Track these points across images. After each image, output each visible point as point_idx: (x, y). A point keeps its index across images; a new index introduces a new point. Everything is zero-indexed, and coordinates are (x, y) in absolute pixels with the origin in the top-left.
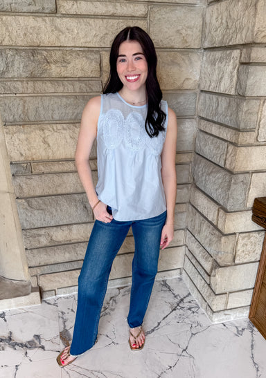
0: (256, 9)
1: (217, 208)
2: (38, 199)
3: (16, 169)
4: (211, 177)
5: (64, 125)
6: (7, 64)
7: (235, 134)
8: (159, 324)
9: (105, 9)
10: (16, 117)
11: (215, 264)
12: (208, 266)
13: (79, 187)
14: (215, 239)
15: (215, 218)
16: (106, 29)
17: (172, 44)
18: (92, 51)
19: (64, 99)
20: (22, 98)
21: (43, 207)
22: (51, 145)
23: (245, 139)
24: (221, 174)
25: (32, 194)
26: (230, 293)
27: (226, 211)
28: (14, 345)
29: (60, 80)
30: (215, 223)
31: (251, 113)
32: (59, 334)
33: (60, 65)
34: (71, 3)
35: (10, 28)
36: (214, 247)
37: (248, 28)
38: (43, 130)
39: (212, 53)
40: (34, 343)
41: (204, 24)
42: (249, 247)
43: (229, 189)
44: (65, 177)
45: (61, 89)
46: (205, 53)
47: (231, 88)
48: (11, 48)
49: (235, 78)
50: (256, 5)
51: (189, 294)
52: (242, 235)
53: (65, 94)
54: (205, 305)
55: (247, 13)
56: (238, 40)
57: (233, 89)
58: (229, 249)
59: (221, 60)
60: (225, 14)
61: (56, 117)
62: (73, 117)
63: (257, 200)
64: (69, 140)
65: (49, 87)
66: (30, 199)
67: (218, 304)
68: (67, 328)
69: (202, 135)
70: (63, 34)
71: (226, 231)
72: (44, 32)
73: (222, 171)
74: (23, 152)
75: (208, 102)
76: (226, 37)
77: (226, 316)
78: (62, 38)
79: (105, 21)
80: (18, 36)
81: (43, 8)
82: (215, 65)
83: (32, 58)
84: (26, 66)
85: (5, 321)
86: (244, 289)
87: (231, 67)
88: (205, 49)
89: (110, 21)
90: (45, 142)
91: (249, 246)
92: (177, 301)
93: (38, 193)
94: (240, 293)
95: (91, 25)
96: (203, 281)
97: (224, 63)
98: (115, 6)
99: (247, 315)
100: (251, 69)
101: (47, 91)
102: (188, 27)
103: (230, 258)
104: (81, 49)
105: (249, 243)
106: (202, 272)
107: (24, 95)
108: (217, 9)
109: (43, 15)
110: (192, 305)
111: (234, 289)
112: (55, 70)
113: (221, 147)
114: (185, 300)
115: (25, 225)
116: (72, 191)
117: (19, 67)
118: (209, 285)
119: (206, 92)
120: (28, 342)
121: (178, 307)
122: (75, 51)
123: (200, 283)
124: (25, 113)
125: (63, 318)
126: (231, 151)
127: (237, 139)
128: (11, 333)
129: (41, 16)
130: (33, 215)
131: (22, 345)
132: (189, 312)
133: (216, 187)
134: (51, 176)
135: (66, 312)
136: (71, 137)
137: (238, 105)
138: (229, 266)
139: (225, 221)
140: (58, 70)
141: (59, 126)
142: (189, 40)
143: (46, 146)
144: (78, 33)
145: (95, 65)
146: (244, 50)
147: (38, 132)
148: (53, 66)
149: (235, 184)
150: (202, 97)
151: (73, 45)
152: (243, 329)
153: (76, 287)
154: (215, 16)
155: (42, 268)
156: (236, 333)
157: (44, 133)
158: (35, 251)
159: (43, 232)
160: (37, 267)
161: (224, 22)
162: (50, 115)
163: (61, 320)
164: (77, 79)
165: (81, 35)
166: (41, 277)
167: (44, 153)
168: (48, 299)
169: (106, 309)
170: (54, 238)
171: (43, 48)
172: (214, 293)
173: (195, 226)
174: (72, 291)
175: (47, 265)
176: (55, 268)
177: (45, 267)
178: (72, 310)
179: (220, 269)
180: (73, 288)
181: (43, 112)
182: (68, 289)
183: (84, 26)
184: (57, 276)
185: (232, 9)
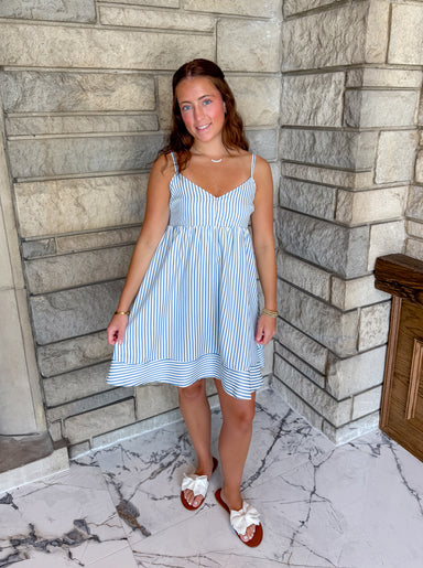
0: (365, 24)
1: (328, 277)
2: (66, 294)
3: (32, 250)
4: (314, 236)
5: (107, 179)
6: (24, 92)
7: (348, 176)
8: (264, 462)
9: (161, 21)
10: (34, 169)
11: (332, 357)
12: (320, 362)
14: (329, 321)
15: (327, 291)
16: (162, 46)
17: (245, 67)
18: (139, 75)
19: (106, 142)
20: (44, 142)
21: (74, 305)
22: (87, 208)
23: (362, 182)
24: (329, 231)
25: (56, 285)
26: (355, 395)
27: (343, 279)
28: (44, 546)
29: (101, 114)
30: (326, 297)
31: (367, 149)
32: (115, 510)
33: (100, 93)
34: (117, 11)
35: (29, 42)
36: (328, 332)
37: (356, 47)
38: (75, 187)
39: (298, 78)
40: (78, 534)
42: (374, 326)
43: (346, 248)
44: (106, 255)
45: (102, 127)
46: (286, 78)
47: (335, 119)
48: (30, 69)
49: (340, 107)
50: (364, 19)
51: (291, 410)
52: (365, 310)
53: (108, 135)
54: (319, 421)
55: (351, 29)
56: (340, 60)
57: (339, 120)
59: (315, 85)
60: (315, 30)
61: (95, 167)
62: (119, 167)
63: (379, 261)
64: (114, 199)
65: (84, 125)
66: (53, 295)
67: (341, 415)
68: (126, 497)
69: (289, 184)
70: (106, 51)
71: (347, 307)
72: (79, 48)
73: (330, 226)
74: (44, 221)
76: (319, 57)
77: (353, 431)
78: (104, 57)
79: (161, 35)
80: (41, 53)
81: (78, 16)
82: (305, 91)
83: (61, 84)
84: (52, 96)
85: (16, 508)
86: (370, 386)
87: (332, 94)
88: (284, 74)
89: (168, 36)
90: (78, 204)
91: (373, 324)
92: (277, 423)
93: (66, 283)
95: (143, 41)
96: (313, 386)
97: (320, 89)
98: (173, 17)
99: (378, 424)
100: (364, 94)
101: (82, 130)
102: (264, 47)
103: (353, 341)
104: (129, 72)
105: (374, 321)
106: (310, 373)
107: (47, 137)
108: (302, 25)
109: (78, 25)
110: (300, 425)
111: (359, 389)
112: (93, 101)
113: (325, 195)
114: (288, 420)
115: (44, 337)
116: (116, 275)
117: (41, 97)
118: (325, 390)
119: (290, 127)
120: (68, 535)
121: (282, 432)
122: (121, 75)
123: (306, 389)
124: (48, 162)
125: (114, 483)
126: (343, 199)
127: (352, 182)
128: (32, 526)
129: (74, 27)
130: (57, 320)
131: (58, 542)
132: (300, 436)
133: (323, 249)
134: (85, 255)
135: (116, 474)
136: (116, 195)
137: (349, 140)
138: (352, 356)
139: (344, 292)
140: (98, 100)
141: (99, 181)
143: (81, 209)
144: (125, 51)
145: (149, 94)
146: (352, 73)
147: (68, 190)
148: (91, 95)
149: (354, 241)
150: (285, 135)
151: (118, 66)
152: (379, 446)
153: (122, 430)
154: (298, 33)
155: (69, 406)
156: (371, 452)
157: (77, 192)
158: (58, 379)
159: (71, 345)
160: (61, 405)
161: (314, 38)
162: (86, 165)
163: (112, 487)
164: (123, 113)
165: (129, 54)
166: (67, 422)
167: (76, 222)
168: (79, 456)
169: (178, 456)
170: (88, 353)
171: (76, 70)
172: (335, 399)
173: (289, 308)
174: (115, 438)
175: (77, 400)
176: (90, 404)
177: (74, 404)
178: (125, 468)
179: (342, 362)
180: (117, 432)
181: (76, 161)
182: (109, 435)
183: (133, 42)
184: (92, 416)
185: (327, 24)
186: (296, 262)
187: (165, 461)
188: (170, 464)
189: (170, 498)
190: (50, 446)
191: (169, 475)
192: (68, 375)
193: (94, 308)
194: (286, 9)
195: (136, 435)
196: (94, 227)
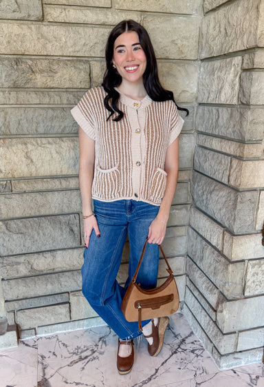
0: (258, 11)
1: (222, 231)
2: (18, 222)
4: (213, 196)
5: (50, 139)
7: (239, 146)
8: (157, 370)
9: (95, 18)
11: (222, 297)
12: (213, 299)
13: (65, 207)
14: (220, 267)
15: (220, 242)
16: (96, 38)
17: (167, 55)
18: (80, 61)
19: (50, 112)
20: (3, 110)
21: (24, 230)
22: (34, 161)
23: (251, 152)
24: (224, 192)
25: (11, 215)
26: (240, 331)
27: (233, 234)
29: (46, 90)
30: (219, 247)
31: (257, 123)
32: (36, 385)
33: (46, 74)
34: (60, 10)
36: (219, 277)
37: (250, 32)
38: (25, 144)
39: (210, 63)
41: (201, 35)
42: (260, 277)
43: (235, 208)
44: (50, 196)
45: (47, 100)
46: (202, 64)
47: (233, 97)
49: (237, 87)
50: (257, 8)
51: (192, 333)
52: (251, 262)
53: (51, 106)
54: (210, 347)
55: (248, 17)
56: (239, 47)
57: (235, 98)
58: (238, 279)
59: (220, 69)
60: (223, 22)
61: (41, 130)
62: (60, 131)
64: (55, 155)
65: (34, 98)
66: (9, 222)
67: (226, 345)
68: (47, 377)
69: (200, 151)
70: (50, 42)
71: (234, 258)
72: (30, 39)
73: (225, 188)
74: (2, 169)
75: (207, 115)
76: (225, 45)
77: (237, 361)
78: (49, 46)
79: (95, 30)
80: (2, 43)
81: (29, 16)
82: (214, 74)
83: (15, 67)
84: (8, 75)
86: (256, 327)
87: (231, 76)
88: (202, 60)
89: (100, 29)
90: (27, 157)
91: (260, 275)
92: (177, 341)
93: (18, 214)
94: (252, 332)
95: (79, 34)
96: (208, 318)
97: (223, 72)
98: (106, 14)
99: (261, 358)
100: (255, 75)
101: (31, 102)
102: (184, 38)
103: (238, 289)
104: (69, 58)
105: (260, 272)
106: (207, 307)
107: (5, 106)
108: (215, 18)
109: (29, 22)
110: (195, 346)
111: (244, 327)
112: (40, 80)
113: (223, 162)
114: (187, 341)
115: (2, 251)
116: (57, 212)
118: (215, 322)
119: (204, 104)
121: (179, 350)
122: (63, 60)
123: (204, 319)
124: (7, 125)
125: (43, 364)
126: (235, 166)
127: (242, 152)
129: (26, 24)
130: (11, 240)
132: (193, 355)
133: (219, 207)
134: (33, 195)
135: (47, 357)
136: (57, 152)
137: (242, 115)
138: (238, 299)
139: (231, 245)
140: (44, 80)
141: (44, 141)
142: (185, 50)
143: (29, 161)
144: (66, 42)
145: (84, 75)
146: (247, 56)
147: (20, 146)
148: (38, 76)
149: (241, 203)
150: (200, 111)
151: (60, 54)
152: (257, 377)
153: (60, 326)
154: (212, 25)
155: (20, 302)
156: (249, 382)
157: (27, 148)
158: (12, 282)
159: (22, 259)
160: (14, 300)
161: (222, 29)
162: (34, 128)
163: (40, 366)
164: (64, 90)
165: (69, 44)
166: (19, 313)
167: (26, 170)
168: (27, 338)
169: (94, 352)
170: (35, 266)
171: (27, 57)
172: (222, 332)
173: (196, 252)
174: (55, 330)
175: (26, 298)
176: (36, 303)
177: (24, 301)
178: (54, 354)
179: (228, 303)
180: (56, 326)
181: (27, 125)
182: (50, 327)
183: (72, 35)
184: (37, 312)
185: (231, 15)
186: (202, 216)
187: (84, 355)
188: (86, 357)
189: (77, 384)
190: (6, 328)
191: (83, 366)
192: (20, 280)
193: (39, 234)
194: (205, 6)
195: (70, 330)
196: (40, 175)
